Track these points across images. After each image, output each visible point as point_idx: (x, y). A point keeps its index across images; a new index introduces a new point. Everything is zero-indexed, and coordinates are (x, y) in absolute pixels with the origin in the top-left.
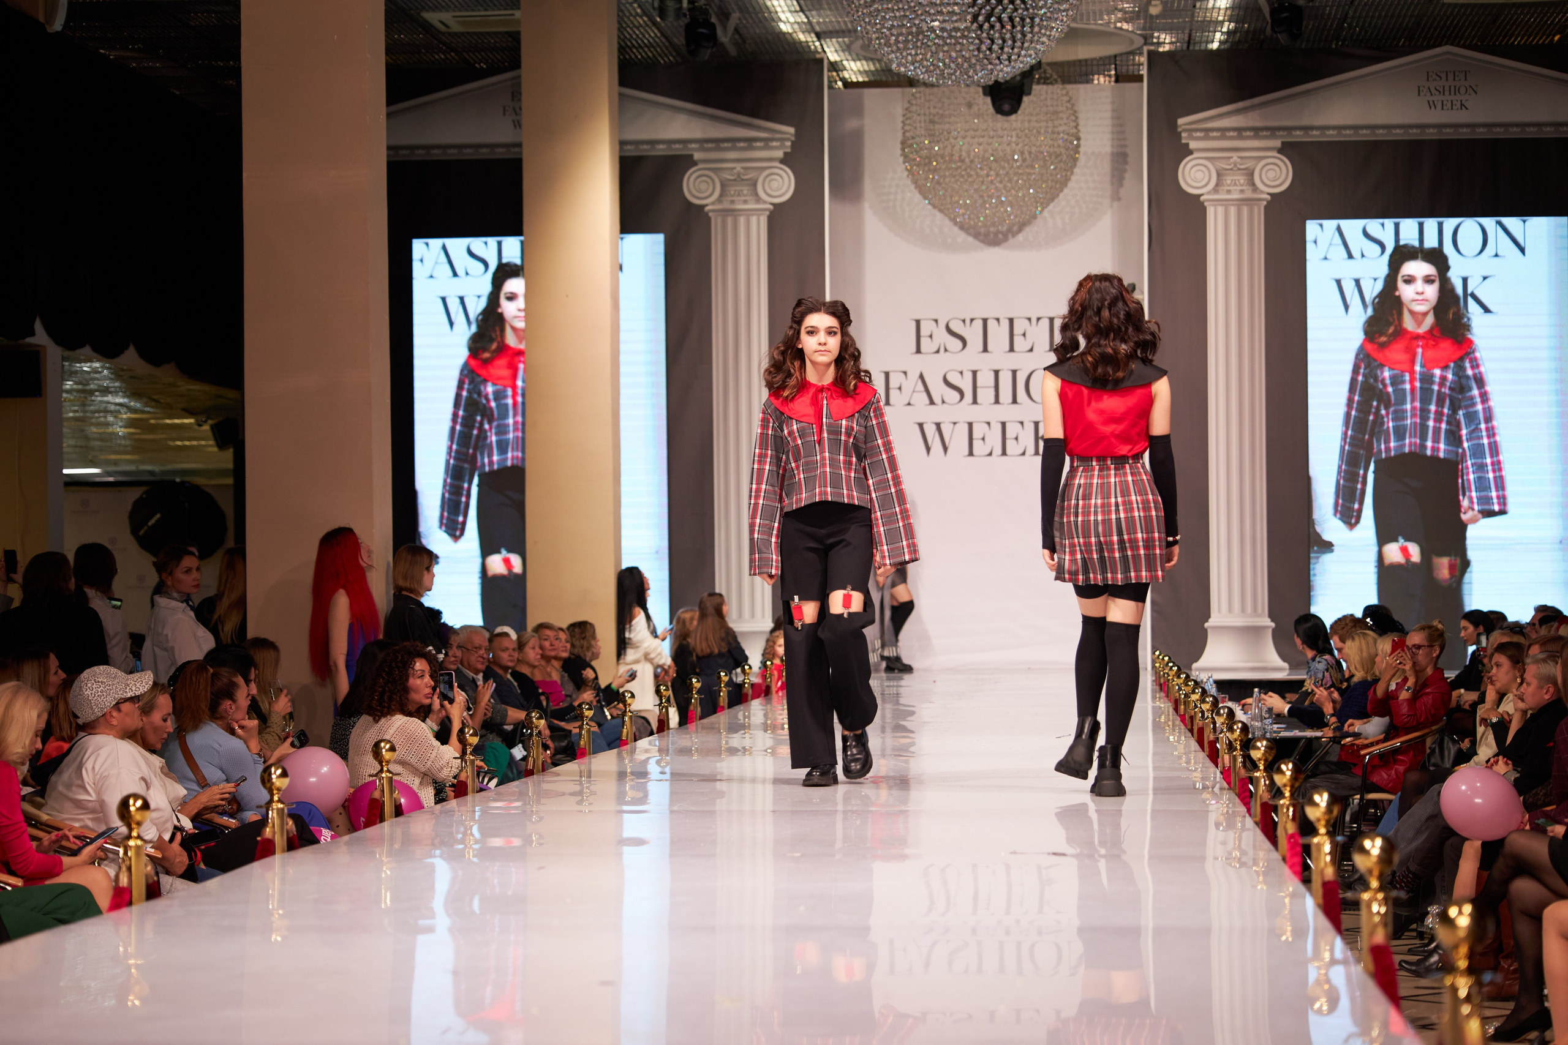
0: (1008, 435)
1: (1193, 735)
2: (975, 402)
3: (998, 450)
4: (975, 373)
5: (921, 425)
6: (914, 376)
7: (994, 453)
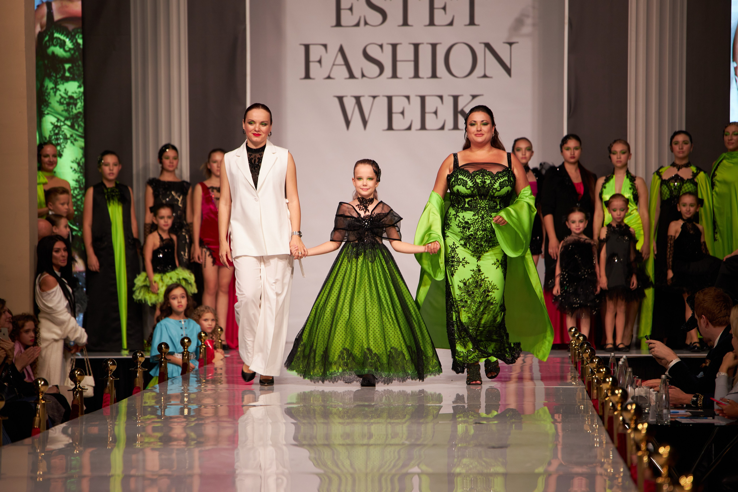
0: (427, 109)
1: (603, 423)
2: (394, 75)
3: (417, 124)
4: (394, 47)
5: (340, 99)
6: (334, 49)
7: (413, 128)
